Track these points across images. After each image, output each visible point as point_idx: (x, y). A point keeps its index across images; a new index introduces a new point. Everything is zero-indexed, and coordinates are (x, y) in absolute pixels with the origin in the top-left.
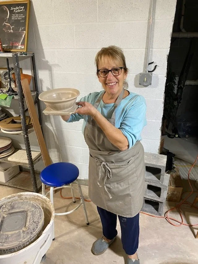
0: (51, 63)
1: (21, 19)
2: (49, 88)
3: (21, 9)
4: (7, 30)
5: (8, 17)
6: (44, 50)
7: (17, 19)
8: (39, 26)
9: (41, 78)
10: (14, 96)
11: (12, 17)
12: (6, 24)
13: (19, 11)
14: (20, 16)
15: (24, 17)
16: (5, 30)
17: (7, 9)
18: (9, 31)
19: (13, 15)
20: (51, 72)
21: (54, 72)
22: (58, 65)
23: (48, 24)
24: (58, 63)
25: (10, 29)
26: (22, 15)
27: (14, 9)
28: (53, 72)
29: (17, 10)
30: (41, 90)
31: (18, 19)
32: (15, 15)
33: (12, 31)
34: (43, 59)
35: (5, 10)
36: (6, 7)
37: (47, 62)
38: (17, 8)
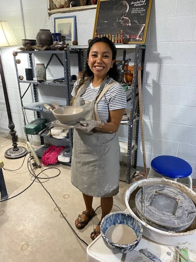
0: (162, 56)
1: (141, 12)
2: (154, 80)
3: (143, 3)
4: (125, 24)
5: (127, 11)
6: (158, 43)
7: (136, 12)
8: (157, 19)
9: (148, 70)
10: (128, 87)
11: (132, 11)
12: (124, 17)
13: (140, 5)
14: (140, 10)
15: (144, 10)
16: (122, 24)
17: (127, 3)
18: (127, 25)
19: (133, 9)
20: (160, 65)
21: (164, 64)
22: (170, 58)
23: (167, 17)
24: (170, 56)
25: (128, 23)
26: (143, 8)
27: (135, 3)
28: (162, 64)
29: (138, 4)
30: (145, 82)
31: (138, 12)
32: (134, 9)
33: (130, 24)
34: (154, 52)
35: (124, 4)
36: (126, 2)
37: (159, 54)
38: (138, 3)
